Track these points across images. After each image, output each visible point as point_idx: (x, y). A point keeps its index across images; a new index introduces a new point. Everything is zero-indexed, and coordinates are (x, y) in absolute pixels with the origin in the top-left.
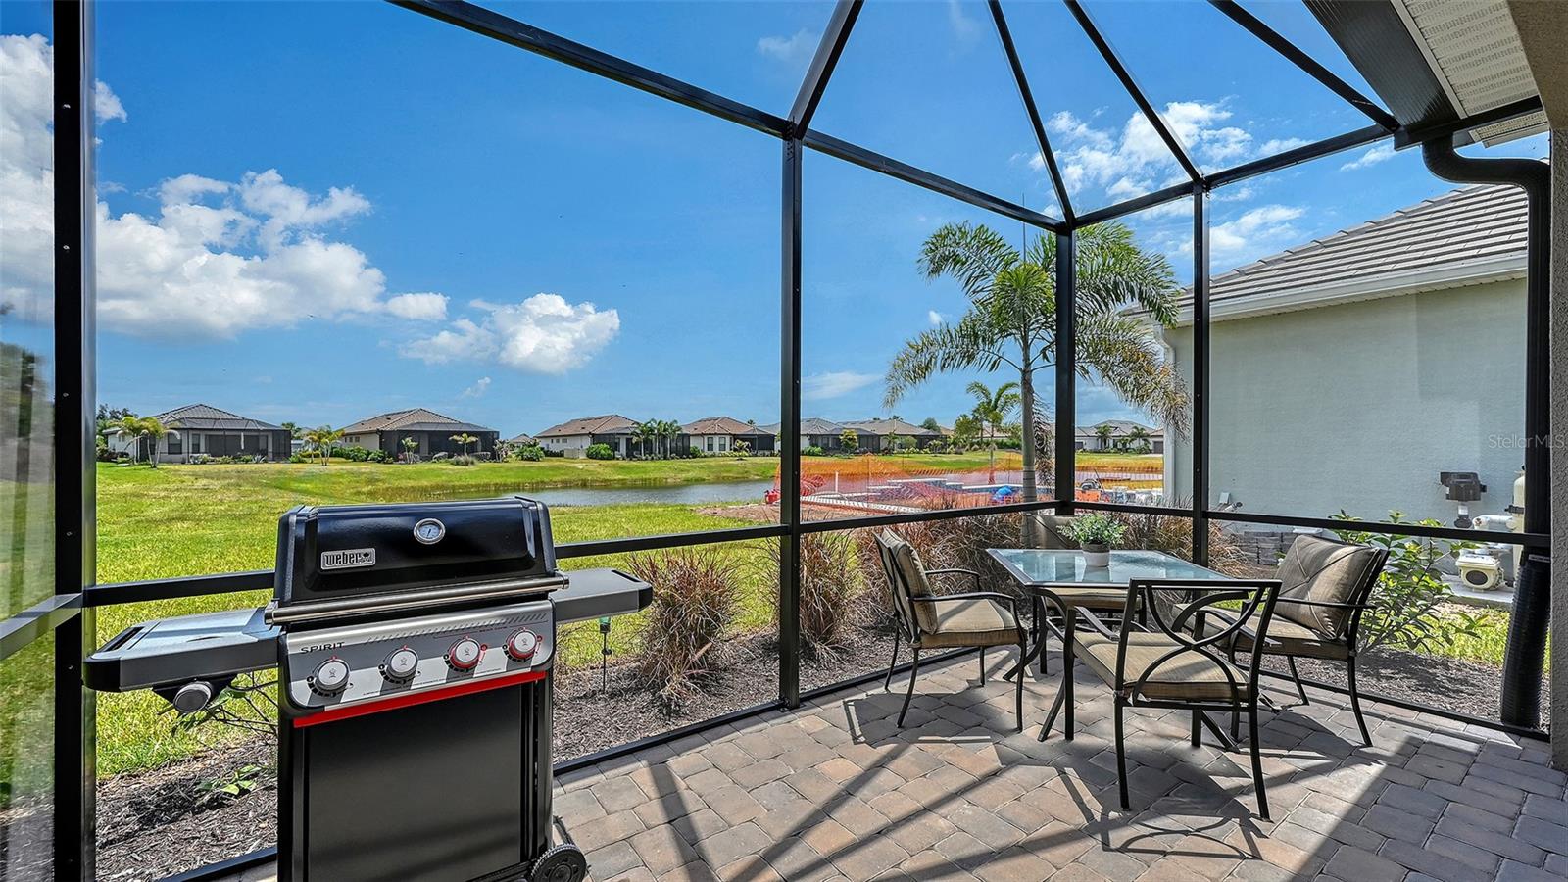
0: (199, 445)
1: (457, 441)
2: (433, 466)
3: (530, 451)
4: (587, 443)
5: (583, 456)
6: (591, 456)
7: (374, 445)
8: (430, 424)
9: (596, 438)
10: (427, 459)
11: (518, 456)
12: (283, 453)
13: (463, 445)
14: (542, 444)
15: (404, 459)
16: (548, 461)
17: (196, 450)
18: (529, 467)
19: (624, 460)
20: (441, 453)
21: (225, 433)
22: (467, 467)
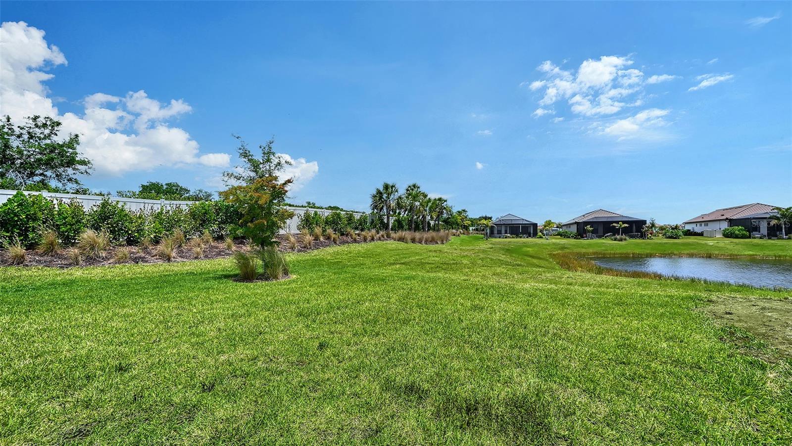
0: (507, 230)
1: (615, 226)
2: (603, 241)
3: (673, 233)
4: (725, 225)
5: (719, 236)
6: (727, 235)
7: (574, 229)
8: (603, 217)
9: (732, 222)
10: (600, 237)
11: (663, 235)
12: (535, 234)
13: (619, 229)
14: (688, 227)
15: (586, 237)
16: (686, 238)
17: (506, 233)
18: (665, 243)
19: (761, 238)
20: (609, 234)
21: (515, 225)
22: (620, 242)
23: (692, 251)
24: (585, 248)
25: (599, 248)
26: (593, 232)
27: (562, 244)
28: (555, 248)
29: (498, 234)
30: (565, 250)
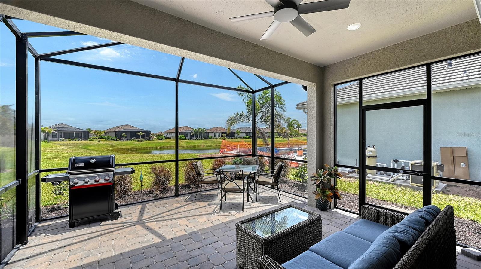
0: (61, 135)
1: (138, 134)
2: (131, 142)
3: (161, 137)
7: (114, 135)
10: (129, 140)
11: (157, 139)
12: (86, 138)
13: (140, 135)
14: (164, 135)
15: (123, 140)
16: (166, 140)
17: (61, 137)
18: (160, 142)
19: (189, 140)
20: (134, 138)
21: (70, 132)
22: (141, 142)
23: (170, 145)
24: (125, 146)
25: (132, 146)
26: (126, 137)
27: (111, 144)
28: (108, 147)
29: (53, 138)
30: (114, 147)
